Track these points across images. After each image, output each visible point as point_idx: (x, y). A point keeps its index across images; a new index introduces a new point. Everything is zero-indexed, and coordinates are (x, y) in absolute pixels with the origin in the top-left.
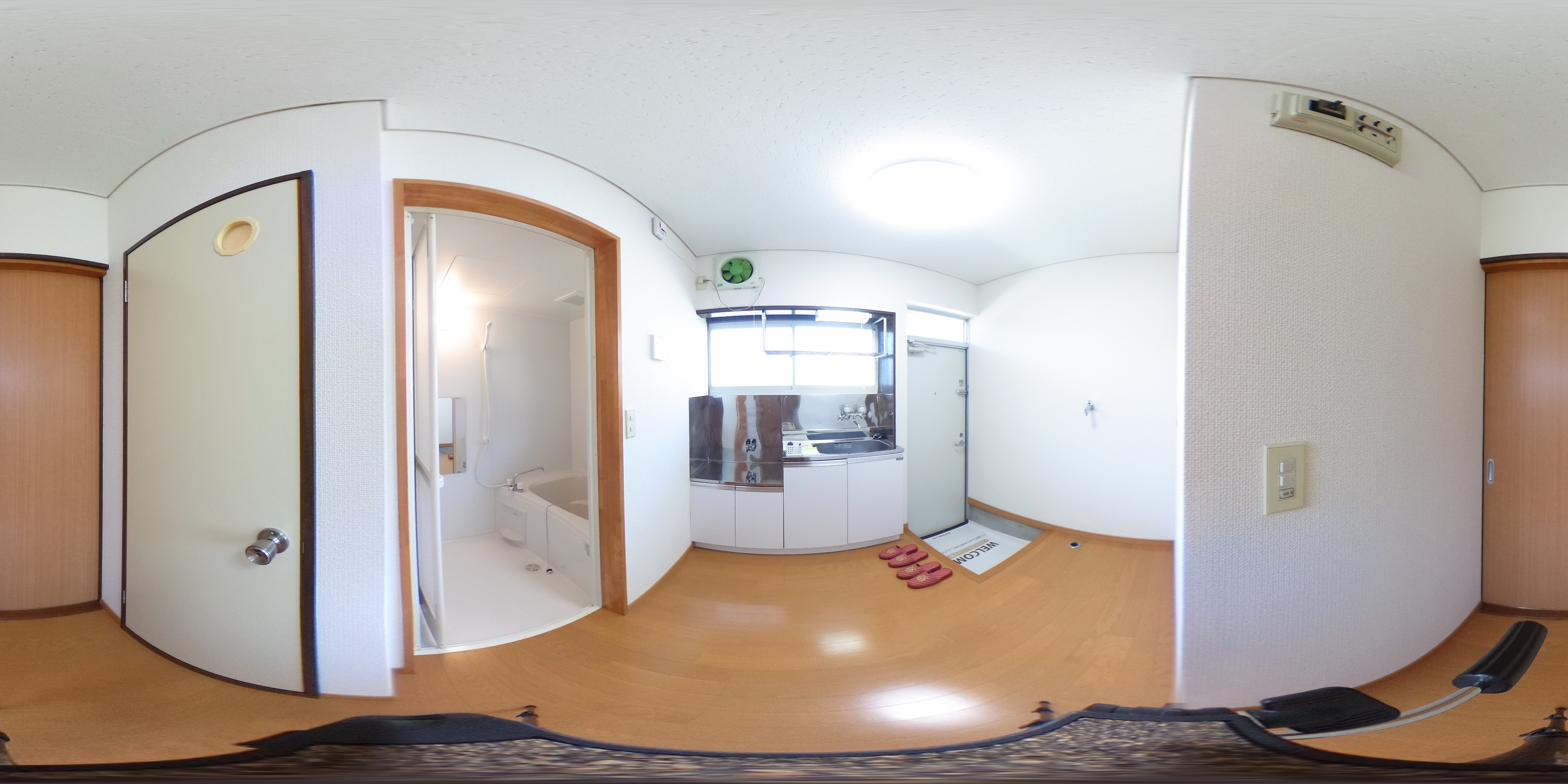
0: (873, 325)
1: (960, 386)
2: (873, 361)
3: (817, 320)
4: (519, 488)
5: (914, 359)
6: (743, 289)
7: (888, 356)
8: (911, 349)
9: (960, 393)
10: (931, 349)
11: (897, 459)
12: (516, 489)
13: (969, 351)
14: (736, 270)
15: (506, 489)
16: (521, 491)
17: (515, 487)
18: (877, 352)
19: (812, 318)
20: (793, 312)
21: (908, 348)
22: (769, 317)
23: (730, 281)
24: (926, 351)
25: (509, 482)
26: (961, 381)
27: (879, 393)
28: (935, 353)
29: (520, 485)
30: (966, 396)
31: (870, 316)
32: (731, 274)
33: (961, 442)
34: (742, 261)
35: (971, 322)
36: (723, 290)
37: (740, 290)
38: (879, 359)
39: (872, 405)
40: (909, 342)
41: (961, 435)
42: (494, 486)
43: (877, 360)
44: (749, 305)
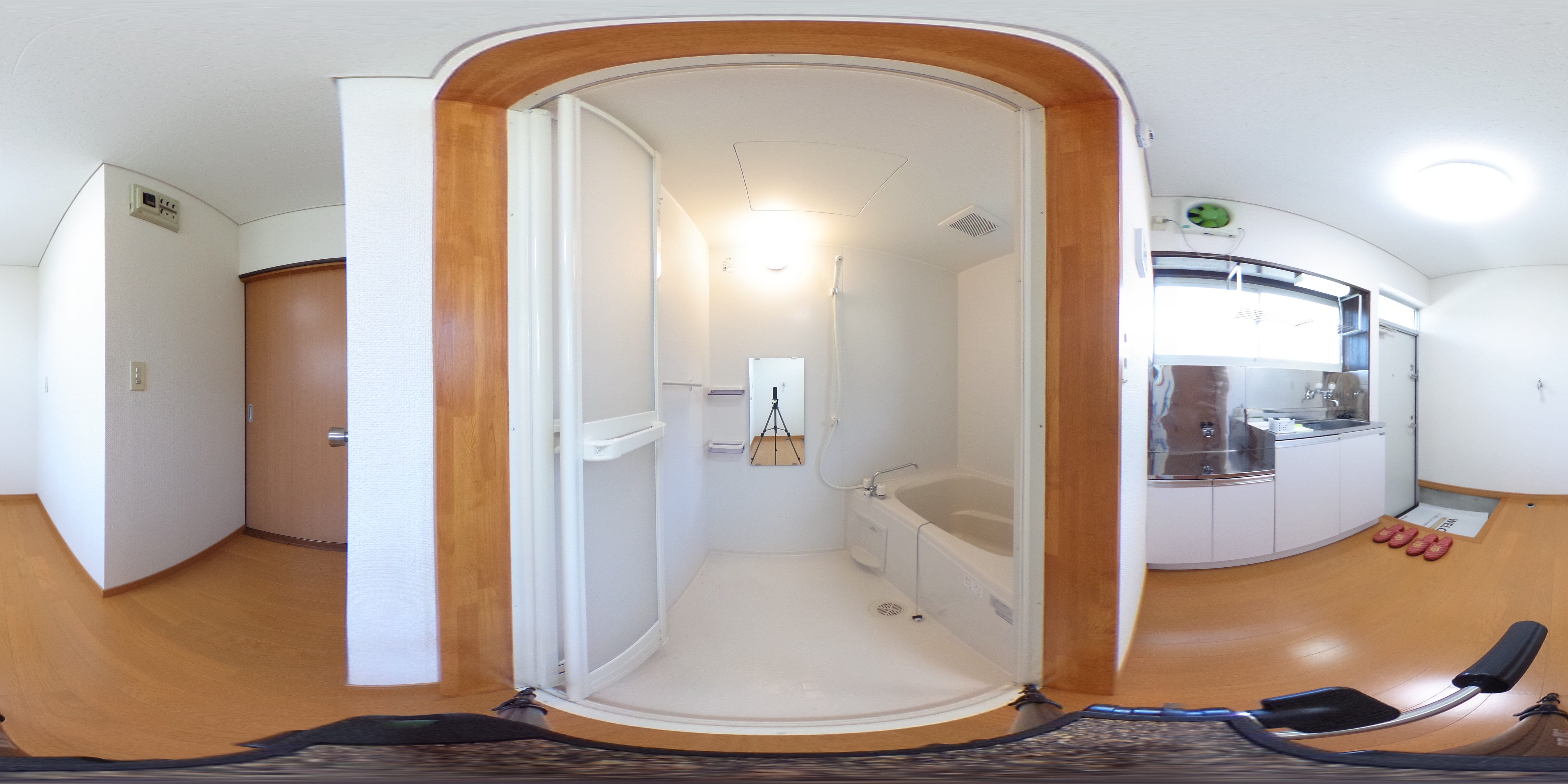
1: (1412, 370)
2: (1337, 338)
4: (879, 492)
5: (1388, 342)
6: (1216, 235)
8: (1383, 331)
9: (1411, 377)
10: (1394, 333)
11: (1380, 434)
12: (876, 494)
13: (1419, 337)
14: (1207, 215)
15: (861, 492)
16: (883, 497)
17: (872, 491)
18: (1344, 330)
21: (1379, 328)
23: (1199, 224)
25: (866, 482)
26: (1412, 366)
27: (1344, 370)
28: (1392, 336)
29: (881, 489)
30: (1416, 380)
31: (1347, 291)
32: (1201, 218)
33: (1412, 425)
34: (1216, 208)
35: (1422, 313)
36: (1190, 233)
37: (1210, 234)
38: (1344, 337)
39: (1331, 385)
40: (1381, 324)
41: (1412, 418)
42: (847, 488)
43: (1342, 338)
44: (1224, 255)
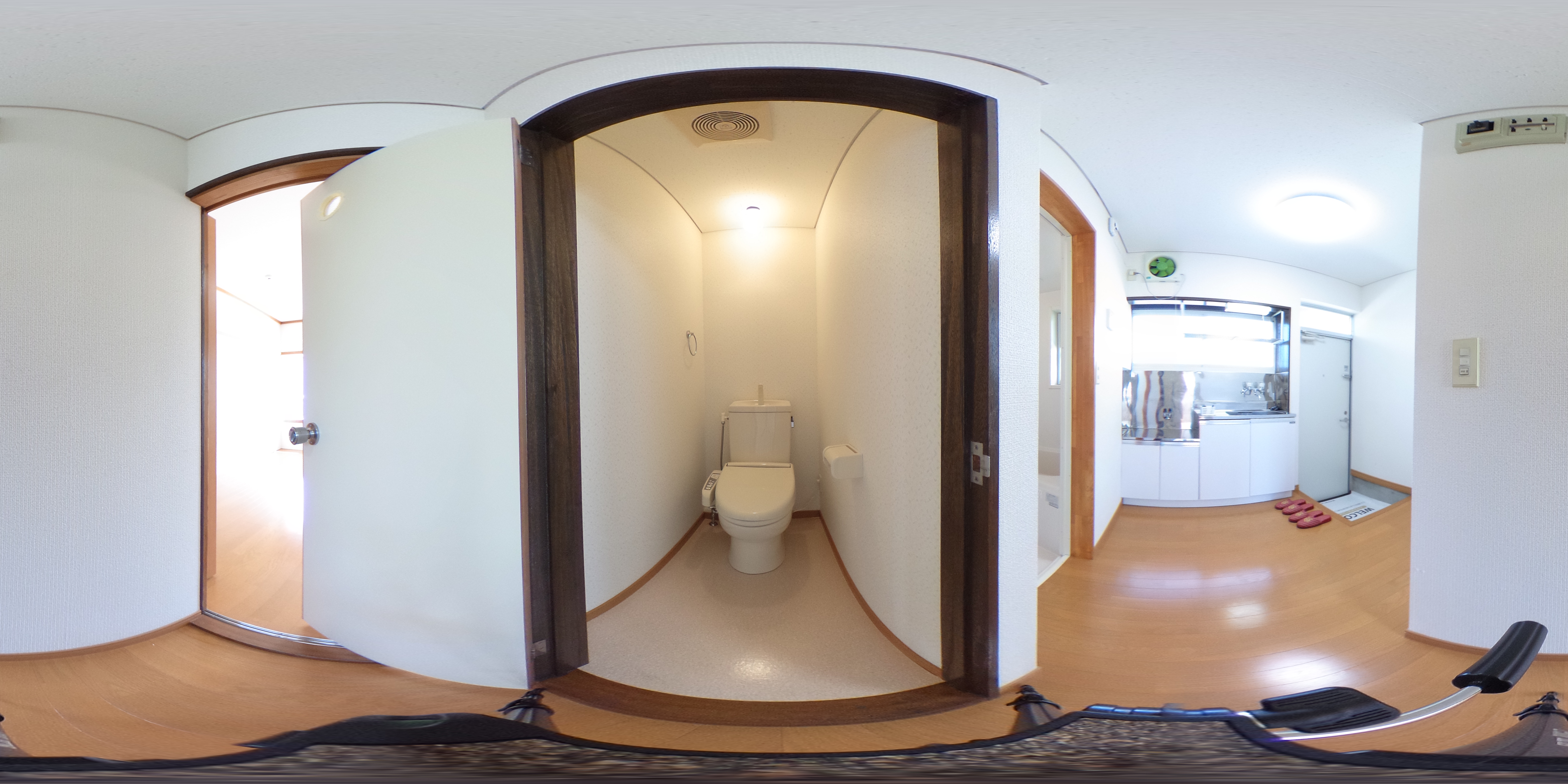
0: (1272, 317)
1: (1346, 371)
2: (1272, 346)
3: (1226, 310)
5: (1307, 346)
6: (1168, 282)
7: (1284, 343)
8: (1304, 337)
9: (1345, 377)
10: (1321, 339)
11: (1291, 423)
13: (1354, 342)
14: (1162, 267)
18: (1275, 338)
19: (1221, 309)
20: (1205, 303)
21: (1301, 337)
22: (1188, 307)
23: (1156, 275)
24: (1316, 340)
26: (1346, 367)
27: (1276, 372)
28: (1324, 342)
30: (1351, 379)
31: (1270, 309)
32: (1158, 269)
33: (1345, 420)
34: (1167, 259)
35: (1356, 318)
36: (1150, 282)
37: (1164, 283)
38: (1277, 345)
39: (1270, 384)
40: (1302, 333)
41: (1346, 413)
43: (1275, 346)
44: (1172, 295)
